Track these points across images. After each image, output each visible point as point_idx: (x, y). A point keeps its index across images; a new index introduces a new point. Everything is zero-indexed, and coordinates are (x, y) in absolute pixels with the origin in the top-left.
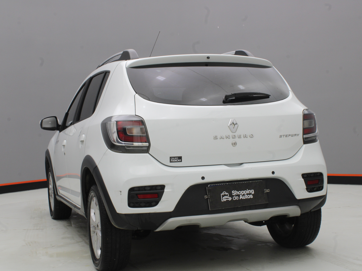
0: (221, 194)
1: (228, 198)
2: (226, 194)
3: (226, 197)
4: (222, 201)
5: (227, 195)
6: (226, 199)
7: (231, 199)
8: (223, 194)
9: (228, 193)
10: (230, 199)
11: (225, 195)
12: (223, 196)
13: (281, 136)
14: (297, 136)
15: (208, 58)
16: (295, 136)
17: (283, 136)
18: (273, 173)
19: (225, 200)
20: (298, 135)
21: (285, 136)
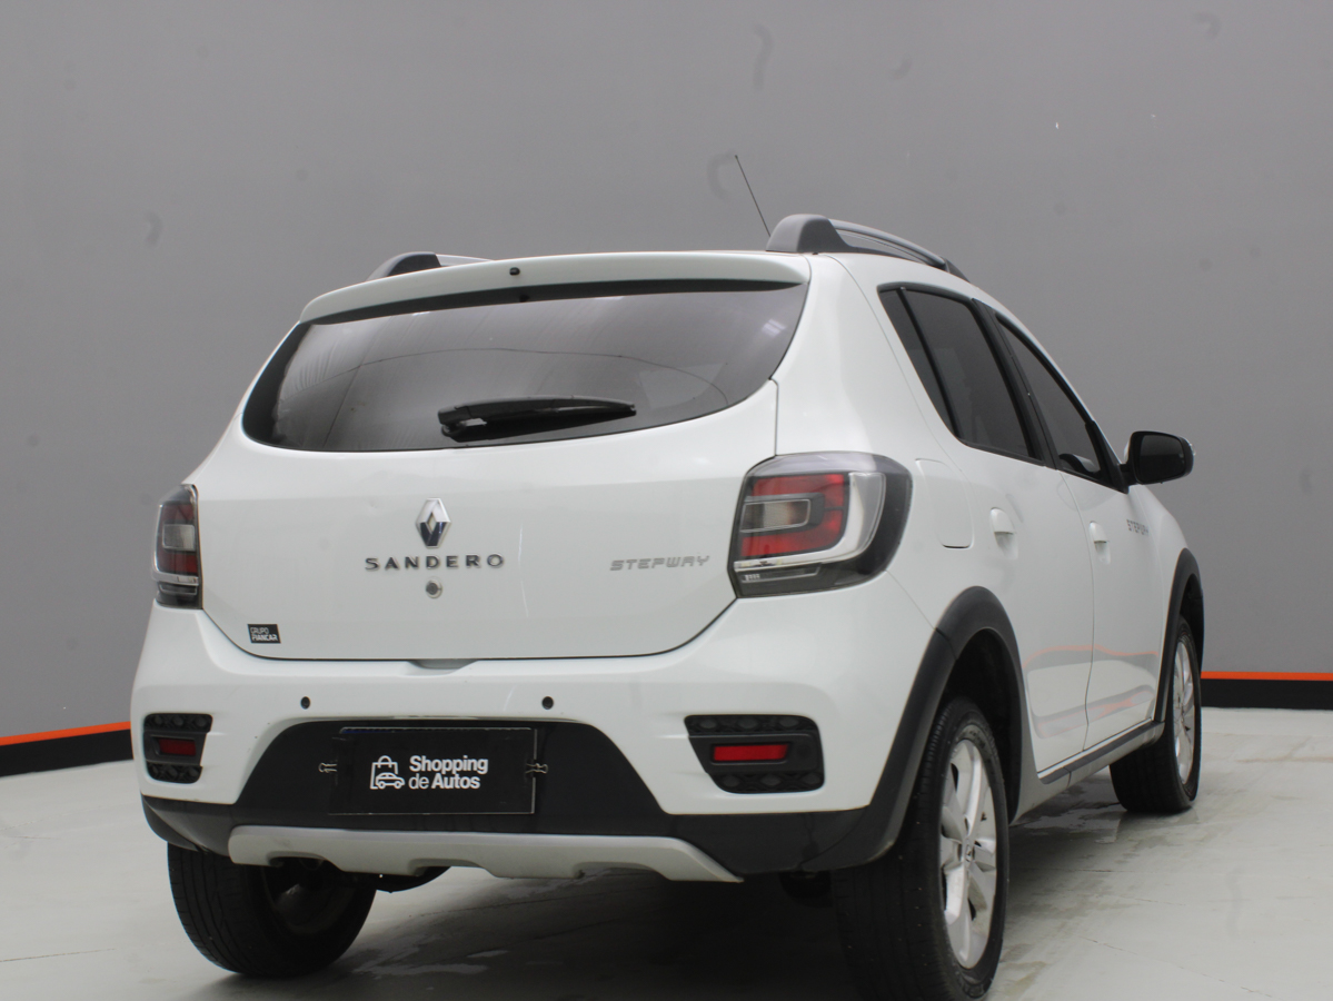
0: (374, 764)
1: (393, 781)
2: (390, 763)
3: (387, 775)
4: (372, 787)
5: (392, 770)
6: (387, 781)
7: (403, 783)
8: (379, 764)
9: (395, 764)
10: (399, 784)
11: (385, 769)
12: (378, 771)
13: (617, 565)
14: (696, 564)
15: (515, 272)
16: (687, 565)
17: (626, 565)
18: (548, 703)
19: (382, 786)
20: (701, 561)
21: (635, 565)
